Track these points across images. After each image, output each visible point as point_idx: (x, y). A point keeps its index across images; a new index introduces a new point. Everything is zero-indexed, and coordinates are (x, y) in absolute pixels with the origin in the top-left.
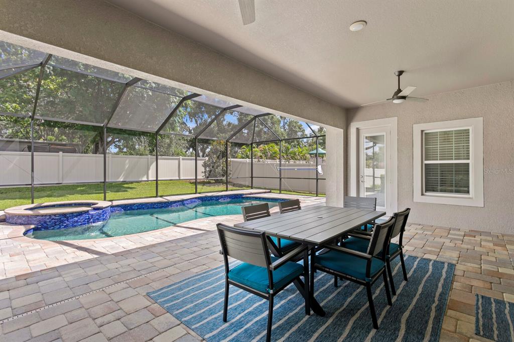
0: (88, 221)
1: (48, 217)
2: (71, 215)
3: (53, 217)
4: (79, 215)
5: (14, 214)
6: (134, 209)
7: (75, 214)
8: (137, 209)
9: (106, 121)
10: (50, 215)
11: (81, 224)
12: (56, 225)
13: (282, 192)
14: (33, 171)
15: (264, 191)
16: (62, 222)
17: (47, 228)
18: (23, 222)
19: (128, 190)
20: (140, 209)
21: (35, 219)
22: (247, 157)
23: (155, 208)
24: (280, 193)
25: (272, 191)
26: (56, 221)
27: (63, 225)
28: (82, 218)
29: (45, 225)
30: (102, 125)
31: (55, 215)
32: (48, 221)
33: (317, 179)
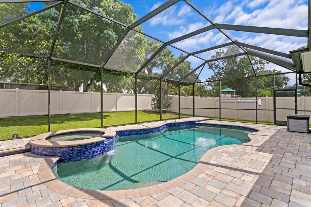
0: (103, 151)
1: (71, 149)
2: (90, 146)
3: (75, 148)
4: (97, 146)
5: (39, 145)
6: (126, 135)
7: (93, 145)
8: (128, 135)
9: (104, 63)
10: (73, 147)
11: (98, 154)
12: (77, 156)
13: (221, 119)
14: (49, 103)
15: (207, 118)
16: (83, 153)
17: (70, 160)
18: (48, 154)
19: (107, 117)
20: (130, 134)
21: (59, 151)
22: (176, 94)
23: (141, 134)
24: (220, 120)
25: (212, 118)
26: (78, 152)
27: (84, 156)
28: (99, 148)
29: (68, 156)
30: (100, 66)
31: (77, 146)
32: (71, 152)
33: (257, 110)
